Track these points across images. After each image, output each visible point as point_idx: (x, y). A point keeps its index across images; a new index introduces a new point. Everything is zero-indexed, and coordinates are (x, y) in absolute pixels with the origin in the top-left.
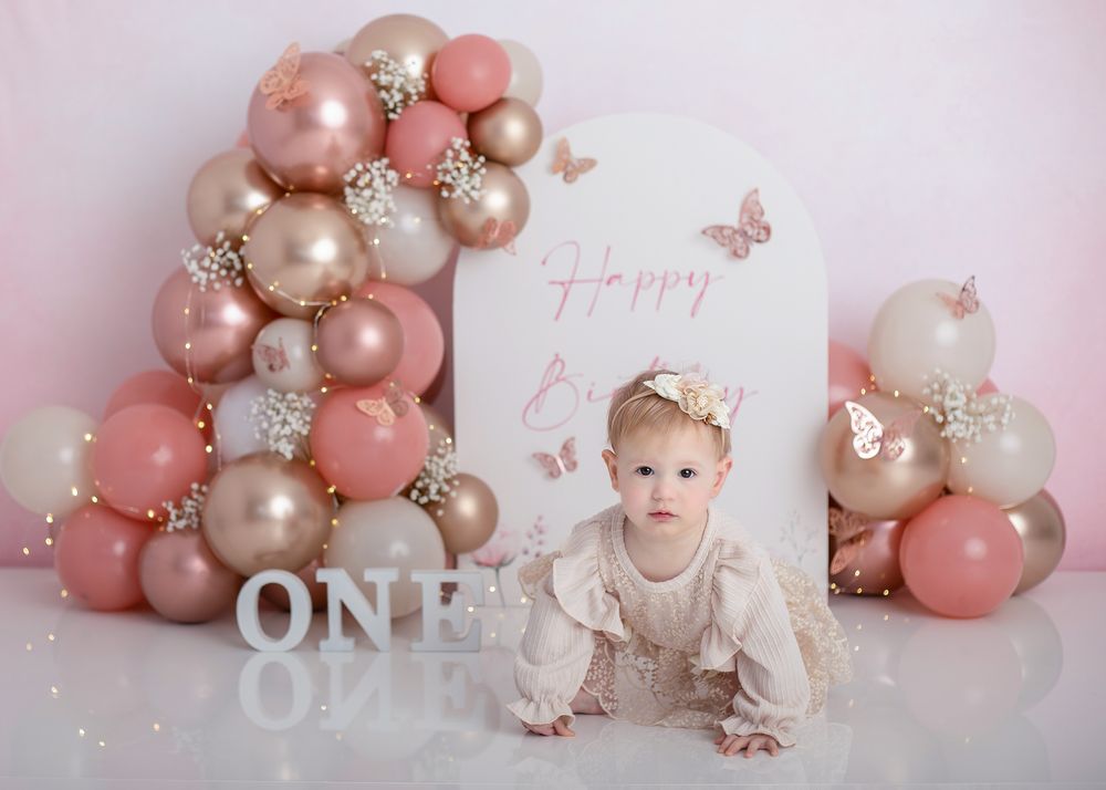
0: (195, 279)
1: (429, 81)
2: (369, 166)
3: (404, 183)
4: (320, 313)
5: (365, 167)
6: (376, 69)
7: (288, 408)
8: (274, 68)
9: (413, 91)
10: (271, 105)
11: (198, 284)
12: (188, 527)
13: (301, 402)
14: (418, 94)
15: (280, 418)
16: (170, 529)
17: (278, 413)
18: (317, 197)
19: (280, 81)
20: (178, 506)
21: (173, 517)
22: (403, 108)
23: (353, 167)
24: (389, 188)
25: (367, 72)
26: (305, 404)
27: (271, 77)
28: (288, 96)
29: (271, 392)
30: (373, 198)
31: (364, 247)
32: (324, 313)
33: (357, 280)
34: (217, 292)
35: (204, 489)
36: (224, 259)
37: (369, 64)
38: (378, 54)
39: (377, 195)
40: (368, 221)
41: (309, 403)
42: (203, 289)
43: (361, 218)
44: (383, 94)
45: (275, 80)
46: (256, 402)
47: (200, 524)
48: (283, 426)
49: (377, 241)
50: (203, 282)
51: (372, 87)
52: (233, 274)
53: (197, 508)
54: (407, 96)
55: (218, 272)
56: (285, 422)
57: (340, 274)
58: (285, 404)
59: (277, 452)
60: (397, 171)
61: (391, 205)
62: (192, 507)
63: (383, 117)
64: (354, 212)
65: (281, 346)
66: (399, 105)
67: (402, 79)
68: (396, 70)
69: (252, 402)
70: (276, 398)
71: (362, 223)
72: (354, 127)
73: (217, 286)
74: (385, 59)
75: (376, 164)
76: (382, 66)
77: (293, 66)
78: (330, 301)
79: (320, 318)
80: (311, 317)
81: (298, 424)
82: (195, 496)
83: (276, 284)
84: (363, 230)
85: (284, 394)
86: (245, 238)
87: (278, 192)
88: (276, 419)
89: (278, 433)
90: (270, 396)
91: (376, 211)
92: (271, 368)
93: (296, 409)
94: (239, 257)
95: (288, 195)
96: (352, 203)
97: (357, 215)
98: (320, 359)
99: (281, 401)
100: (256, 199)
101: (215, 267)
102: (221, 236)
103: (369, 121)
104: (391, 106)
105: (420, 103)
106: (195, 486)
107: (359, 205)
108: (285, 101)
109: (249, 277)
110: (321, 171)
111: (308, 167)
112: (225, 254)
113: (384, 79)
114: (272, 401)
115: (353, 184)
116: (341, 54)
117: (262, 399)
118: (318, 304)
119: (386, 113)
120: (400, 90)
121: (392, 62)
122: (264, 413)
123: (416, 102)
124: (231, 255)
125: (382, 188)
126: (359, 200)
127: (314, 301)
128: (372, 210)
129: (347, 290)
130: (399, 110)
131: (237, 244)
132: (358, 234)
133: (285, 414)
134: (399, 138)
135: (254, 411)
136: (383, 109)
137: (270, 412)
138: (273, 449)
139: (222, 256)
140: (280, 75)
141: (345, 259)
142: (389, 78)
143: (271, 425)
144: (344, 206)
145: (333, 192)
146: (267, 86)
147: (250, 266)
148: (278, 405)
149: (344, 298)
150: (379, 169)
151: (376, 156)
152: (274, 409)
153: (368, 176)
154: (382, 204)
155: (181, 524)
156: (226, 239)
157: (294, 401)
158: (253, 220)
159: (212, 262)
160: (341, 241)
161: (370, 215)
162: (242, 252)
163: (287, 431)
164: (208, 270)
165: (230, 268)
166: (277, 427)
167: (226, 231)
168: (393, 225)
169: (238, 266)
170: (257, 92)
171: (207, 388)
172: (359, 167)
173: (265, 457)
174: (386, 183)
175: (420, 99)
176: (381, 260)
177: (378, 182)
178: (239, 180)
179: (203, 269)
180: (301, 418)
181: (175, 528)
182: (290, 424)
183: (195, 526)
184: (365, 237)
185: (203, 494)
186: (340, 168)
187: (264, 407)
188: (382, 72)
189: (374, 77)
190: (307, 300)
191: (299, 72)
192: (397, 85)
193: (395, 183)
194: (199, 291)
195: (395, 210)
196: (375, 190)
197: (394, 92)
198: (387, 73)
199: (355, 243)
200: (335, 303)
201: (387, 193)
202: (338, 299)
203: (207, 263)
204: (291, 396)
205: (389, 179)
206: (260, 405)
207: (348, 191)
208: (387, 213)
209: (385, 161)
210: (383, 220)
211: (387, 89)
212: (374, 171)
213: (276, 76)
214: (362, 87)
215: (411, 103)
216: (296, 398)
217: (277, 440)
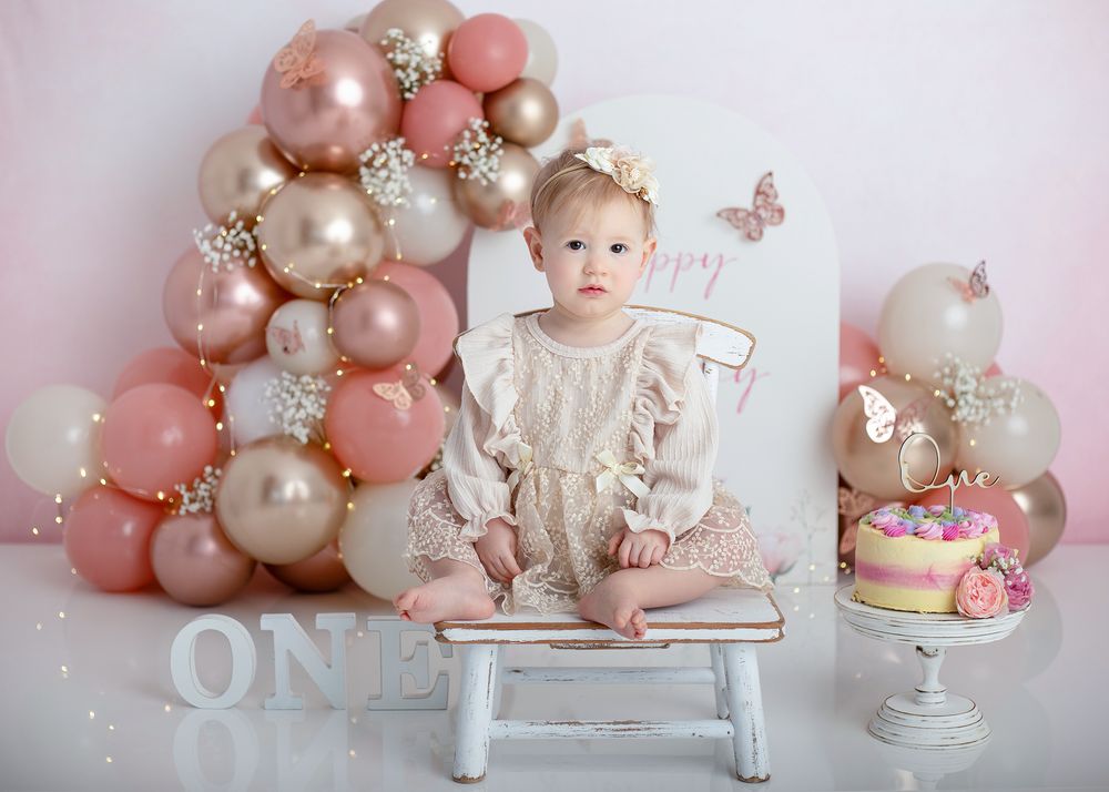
0: (207, 260)
1: (445, 60)
2: (384, 146)
3: (419, 163)
4: (336, 296)
5: (381, 147)
6: (391, 47)
7: (303, 391)
8: (289, 46)
9: (429, 70)
10: (285, 84)
11: (211, 265)
12: (202, 510)
13: (316, 385)
14: (435, 73)
15: (295, 401)
16: (182, 512)
17: (293, 396)
18: (332, 177)
19: (295, 59)
20: (190, 489)
21: (186, 500)
22: (420, 88)
23: (369, 147)
24: (405, 168)
25: (383, 51)
26: (320, 386)
27: (286, 54)
28: (303, 75)
29: (285, 374)
30: (389, 178)
31: (380, 228)
32: (339, 294)
33: (372, 261)
34: (230, 272)
35: (218, 472)
36: (237, 239)
37: (384, 42)
38: (394, 32)
39: (393, 176)
40: (383, 201)
41: (325, 386)
42: (215, 270)
43: (377, 198)
44: (399, 73)
45: (290, 58)
46: (269, 384)
47: (213, 507)
48: (298, 410)
49: (392, 222)
50: (216, 263)
51: (387, 66)
52: (246, 254)
53: (210, 491)
54: (424, 76)
55: (231, 253)
56: (299, 406)
57: (351, 258)
58: (300, 386)
59: (292, 436)
60: (413, 151)
61: (407, 185)
62: (206, 490)
63: (399, 96)
64: (369, 192)
65: (296, 328)
66: (415, 84)
67: (418, 59)
68: (412, 48)
69: (266, 385)
70: (290, 381)
71: (378, 203)
72: (370, 106)
73: (230, 266)
74: (401, 38)
75: (392, 144)
76: (399, 45)
77: (309, 44)
78: (346, 283)
79: (335, 300)
80: (326, 299)
81: (313, 408)
82: (209, 480)
83: (291, 266)
84: (379, 210)
85: (299, 377)
86: (259, 219)
87: (292, 171)
88: (291, 402)
89: (294, 416)
90: (285, 379)
91: (392, 192)
92: (286, 349)
93: (311, 392)
94: (253, 237)
95: (302, 174)
96: (368, 183)
97: (373, 195)
98: (336, 342)
99: (296, 383)
100: (269, 178)
101: (228, 247)
102: (233, 215)
103: (385, 100)
104: (407, 85)
105: (437, 83)
106: (208, 469)
107: (375, 185)
108: (301, 80)
109: (263, 257)
110: (336, 151)
111: (323, 147)
112: (238, 233)
113: (400, 58)
114: (286, 383)
115: (369, 164)
116: (355, 30)
117: (276, 382)
118: (334, 286)
119: (403, 91)
120: (417, 69)
121: (408, 40)
122: (278, 396)
123: (432, 81)
124: (245, 235)
125: (398, 168)
126: (374, 180)
127: (329, 282)
128: (387, 191)
129: (362, 273)
130: (415, 90)
131: (250, 224)
132: (374, 214)
133: (300, 398)
134: (415, 117)
135: (268, 394)
136: (400, 88)
137: (284, 395)
138: (287, 432)
139: (235, 236)
140: (295, 53)
141: (361, 240)
142: (406, 57)
143: (286, 408)
144: (359, 186)
145: (349, 172)
146: (281, 63)
147: (264, 247)
148: (293, 388)
149: (360, 281)
150: (395, 149)
151: (392, 135)
152: (288, 392)
153: (384, 157)
154: (398, 184)
155: (194, 508)
156: (238, 218)
157: (309, 384)
158: (266, 200)
159: (225, 242)
160: (356, 222)
161: (386, 196)
162: (255, 232)
163: (302, 414)
164: (221, 251)
165: (243, 248)
166: (293, 410)
167: (238, 210)
168: (408, 206)
169: (251, 246)
170: (271, 70)
171: (218, 368)
172: (376, 147)
173: (281, 440)
174: (402, 163)
175: (436, 79)
176: (397, 242)
177: (394, 163)
178: (253, 159)
179: (215, 249)
180: (316, 401)
181: (187, 511)
182: (305, 408)
183: (208, 509)
184: (380, 218)
185: (216, 477)
186: (355, 148)
187: (278, 390)
188: (398, 51)
189: (390, 56)
190: (322, 282)
191: (315, 49)
192: (413, 64)
193: (411, 164)
194: (212, 272)
195: (411, 190)
196: (391, 171)
197: (410, 70)
198: (403, 52)
199: (370, 224)
200: (350, 285)
201: (403, 173)
202: (353, 280)
203: (219, 243)
204: (305, 379)
205: (405, 159)
206: (274, 387)
207: (363, 171)
208: (403, 193)
209: (401, 141)
210: (399, 200)
211: (404, 68)
212: (389, 151)
213: (290, 53)
214: (378, 65)
215: (427, 82)
216: (310, 380)
217: (292, 423)
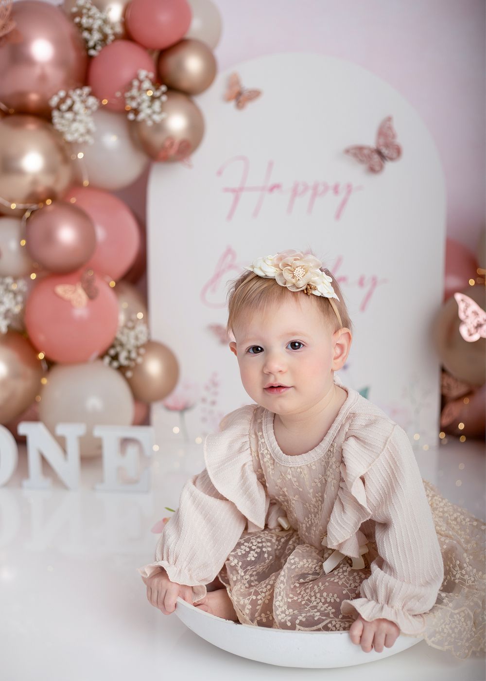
1: (125, 24)
2: (71, 93)
3: (102, 108)
4: (27, 214)
5: (67, 94)
6: (80, 14)
7: (6, 290)
9: (110, 32)
14: (115, 34)
18: (30, 119)
22: (103, 47)
23: (57, 94)
24: (89, 112)
25: (74, 16)
26: (19, 286)
30: (74, 120)
31: (68, 160)
32: (31, 214)
33: (60, 187)
37: (74, 10)
38: (82, 1)
39: (78, 118)
40: (69, 137)
41: (22, 287)
43: (65, 135)
44: (86, 35)
49: (80, 156)
51: (75, 28)
54: (105, 37)
57: (46, 182)
58: (4, 286)
60: (96, 98)
61: (91, 126)
63: (83, 53)
64: (59, 130)
66: (98, 43)
67: (101, 22)
68: (96, 14)
71: (66, 140)
72: (60, 61)
74: (88, 6)
75: (78, 92)
76: (85, 11)
78: (37, 204)
79: (29, 218)
80: (21, 217)
84: (66, 147)
85: (3, 278)
91: (77, 130)
93: (11, 291)
96: (58, 123)
97: (62, 133)
98: (28, 251)
99: (1, 283)
103: (72, 56)
104: (91, 44)
105: (116, 42)
107: (63, 125)
110: (34, 98)
111: (23, 95)
113: (85, 21)
115: (58, 108)
118: (28, 205)
119: (87, 49)
120: (100, 30)
121: (93, 8)
123: (112, 41)
125: (83, 111)
126: (63, 122)
127: (23, 204)
128: (73, 129)
129: (52, 195)
130: (99, 48)
132: (62, 149)
134: (98, 71)
136: (84, 46)
141: (50, 169)
142: (91, 21)
144: (51, 125)
145: (43, 115)
149: (49, 202)
150: (80, 96)
151: (79, 85)
153: (70, 102)
154: (83, 125)
157: (11, 284)
160: (47, 156)
161: (72, 134)
168: (92, 142)
172: (62, 94)
174: (87, 108)
175: (116, 39)
176: (84, 170)
177: (78, 106)
180: (14, 299)
184: (69, 152)
186: (47, 94)
188: (84, 16)
189: (77, 20)
190: (19, 203)
192: (96, 26)
193: (95, 108)
195: (94, 130)
196: (76, 114)
197: (94, 32)
198: (89, 17)
199: (58, 158)
200: (41, 206)
201: (87, 116)
202: (44, 201)
204: (8, 280)
205: (89, 104)
207: (56, 114)
208: (87, 132)
209: (86, 90)
210: (84, 138)
211: (90, 30)
212: (75, 97)
214: (67, 29)
215: (108, 42)
216: (12, 281)
